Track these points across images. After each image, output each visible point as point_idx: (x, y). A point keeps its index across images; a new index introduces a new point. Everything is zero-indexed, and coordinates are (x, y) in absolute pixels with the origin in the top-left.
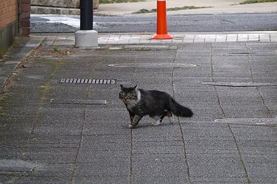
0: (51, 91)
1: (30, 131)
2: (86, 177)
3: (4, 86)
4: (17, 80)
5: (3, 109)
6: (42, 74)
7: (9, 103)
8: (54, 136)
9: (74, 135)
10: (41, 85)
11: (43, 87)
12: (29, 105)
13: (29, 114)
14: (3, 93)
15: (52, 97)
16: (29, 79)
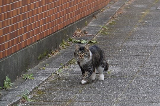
0: (148, 15)
1: (120, 45)
2: (144, 76)
3: (115, 13)
4: (127, 9)
5: (108, 30)
6: (147, 4)
7: (114, 25)
8: (136, 47)
9: (150, 47)
10: (142, 11)
11: (143, 13)
12: (128, 26)
13: (125, 32)
14: (113, 18)
15: (147, 20)
16: (136, 7)
